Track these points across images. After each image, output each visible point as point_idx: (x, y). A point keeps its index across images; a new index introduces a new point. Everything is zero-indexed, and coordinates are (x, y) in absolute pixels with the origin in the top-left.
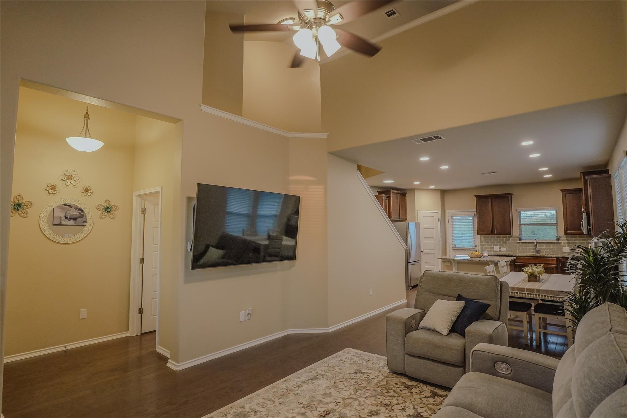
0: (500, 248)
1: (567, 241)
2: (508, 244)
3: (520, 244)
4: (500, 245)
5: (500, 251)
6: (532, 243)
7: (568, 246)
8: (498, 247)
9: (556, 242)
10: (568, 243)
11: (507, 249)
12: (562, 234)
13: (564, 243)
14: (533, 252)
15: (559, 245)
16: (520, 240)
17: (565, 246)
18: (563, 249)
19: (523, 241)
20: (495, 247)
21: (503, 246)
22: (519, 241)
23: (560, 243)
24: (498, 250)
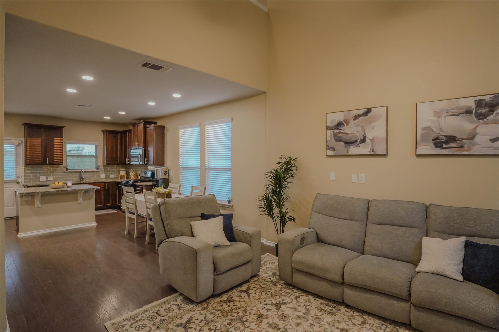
0: (47, 178)
1: (104, 169)
2: (55, 174)
3: (67, 173)
4: (46, 176)
5: (47, 181)
6: (78, 172)
7: (105, 173)
8: (45, 177)
9: (96, 170)
10: (105, 171)
11: (54, 178)
12: (100, 164)
13: (102, 171)
14: (78, 180)
15: (98, 173)
16: (67, 169)
17: (102, 173)
18: (100, 176)
19: (69, 171)
20: (41, 177)
21: (50, 176)
22: (65, 171)
23: (99, 171)
24: (45, 180)
